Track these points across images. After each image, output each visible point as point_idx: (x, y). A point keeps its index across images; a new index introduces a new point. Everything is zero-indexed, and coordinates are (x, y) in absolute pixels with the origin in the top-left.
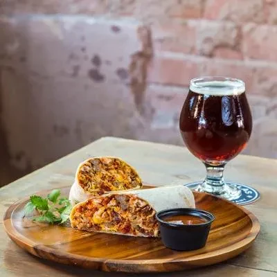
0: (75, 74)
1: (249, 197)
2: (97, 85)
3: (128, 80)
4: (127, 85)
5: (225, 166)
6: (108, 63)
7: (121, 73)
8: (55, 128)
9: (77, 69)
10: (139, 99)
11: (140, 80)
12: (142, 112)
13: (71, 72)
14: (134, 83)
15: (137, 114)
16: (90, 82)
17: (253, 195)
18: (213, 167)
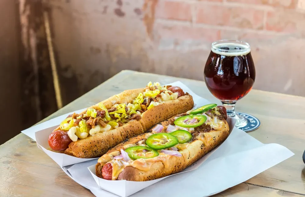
0: (105, 12)
1: (253, 125)
2: (121, 19)
3: (142, 16)
4: (142, 19)
5: (236, 103)
6: (128, 4)
7: (137, 11)
8: (92, 49)
9: (106, 8)
10: (149, 29)
11: (150, 16)
12: (152, 38)
13: (102, 10)
14: (146, 18)
15: (148, 40)
16: (116, 17)
17: (256, 124)
18: (228, 104)
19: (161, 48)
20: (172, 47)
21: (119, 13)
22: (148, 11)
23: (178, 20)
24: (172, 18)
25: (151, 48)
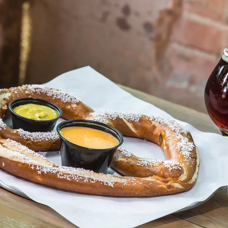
0: (104, 19)
3: (153, 35)
4: (151, 39)
6: (137, 14)
7: (148, 26)
9: (106, 14)
10: (160, 54)
11: (164, 36)
12: (161, 68)
14: (158, 39)
16: (117, 29)
19: (169, 83)
20: (184, 85)
21: (123, 25)
22: (163, 29)
23: (201, 49)
24: (192, 46)
25: (156, 81)
